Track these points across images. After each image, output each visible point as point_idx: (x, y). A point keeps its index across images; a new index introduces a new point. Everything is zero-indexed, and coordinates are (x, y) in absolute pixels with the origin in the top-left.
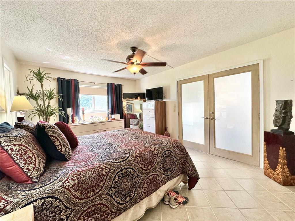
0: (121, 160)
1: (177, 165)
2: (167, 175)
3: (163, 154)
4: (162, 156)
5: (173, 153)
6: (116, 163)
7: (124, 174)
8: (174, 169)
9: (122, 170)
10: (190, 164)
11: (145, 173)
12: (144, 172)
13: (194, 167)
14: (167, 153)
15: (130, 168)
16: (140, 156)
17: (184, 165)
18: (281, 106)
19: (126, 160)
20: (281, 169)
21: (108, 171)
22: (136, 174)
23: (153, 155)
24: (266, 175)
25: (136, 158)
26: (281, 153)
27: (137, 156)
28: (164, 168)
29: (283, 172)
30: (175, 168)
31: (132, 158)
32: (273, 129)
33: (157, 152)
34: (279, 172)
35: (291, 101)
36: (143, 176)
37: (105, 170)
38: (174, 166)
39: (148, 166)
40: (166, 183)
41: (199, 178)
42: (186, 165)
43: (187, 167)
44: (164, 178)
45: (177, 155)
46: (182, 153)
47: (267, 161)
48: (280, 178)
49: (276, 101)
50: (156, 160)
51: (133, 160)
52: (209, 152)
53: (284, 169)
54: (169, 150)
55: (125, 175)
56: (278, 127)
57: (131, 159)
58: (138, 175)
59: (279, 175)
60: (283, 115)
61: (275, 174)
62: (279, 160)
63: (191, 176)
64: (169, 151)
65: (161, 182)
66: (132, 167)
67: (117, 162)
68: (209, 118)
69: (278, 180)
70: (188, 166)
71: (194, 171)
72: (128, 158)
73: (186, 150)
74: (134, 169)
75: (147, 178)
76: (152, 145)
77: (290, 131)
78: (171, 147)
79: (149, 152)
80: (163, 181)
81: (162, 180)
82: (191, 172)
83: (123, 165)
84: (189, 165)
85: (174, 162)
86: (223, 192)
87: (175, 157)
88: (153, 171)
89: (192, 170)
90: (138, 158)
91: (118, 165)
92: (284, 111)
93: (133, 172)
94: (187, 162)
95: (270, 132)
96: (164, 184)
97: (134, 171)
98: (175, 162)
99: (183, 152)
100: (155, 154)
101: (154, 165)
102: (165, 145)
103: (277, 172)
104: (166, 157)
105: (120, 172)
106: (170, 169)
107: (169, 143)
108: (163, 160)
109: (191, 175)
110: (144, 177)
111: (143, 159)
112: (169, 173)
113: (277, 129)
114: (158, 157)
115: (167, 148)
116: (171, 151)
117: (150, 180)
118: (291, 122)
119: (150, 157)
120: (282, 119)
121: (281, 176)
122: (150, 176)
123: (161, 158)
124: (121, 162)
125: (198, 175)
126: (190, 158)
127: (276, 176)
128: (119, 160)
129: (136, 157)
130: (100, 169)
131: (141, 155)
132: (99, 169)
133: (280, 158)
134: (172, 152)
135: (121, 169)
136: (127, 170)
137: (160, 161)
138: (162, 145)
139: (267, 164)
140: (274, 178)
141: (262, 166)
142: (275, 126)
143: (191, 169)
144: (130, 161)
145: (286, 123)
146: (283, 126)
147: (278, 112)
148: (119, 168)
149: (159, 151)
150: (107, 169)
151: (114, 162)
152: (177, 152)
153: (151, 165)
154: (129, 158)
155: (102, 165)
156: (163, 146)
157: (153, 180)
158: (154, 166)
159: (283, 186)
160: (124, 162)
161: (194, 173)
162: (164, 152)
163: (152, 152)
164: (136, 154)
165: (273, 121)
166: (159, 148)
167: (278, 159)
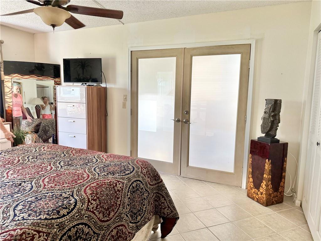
0: (64, 212)
1: (149, 202)
2: (135, 223)
3: (129, 188)
4: (128, 192)
5: (143, 185)
6: (55, 219)
7: (73, 237)
8: (145, 211)
9: (70, 230)
10: (166, 198)
11: (105, 227)
12: (103, 226)
13: (171, 202)
14: (134, 185)
15: (82, 224)
16: (95, 198)
17: (157, 202)
18: (271, 107)
19: (73, 209)
20: (265, 187)
21: (45, 239)
22: (92, 233)
23: (116, 192)
24: (249, 196)
25: (90, 203)
26: (266, 167)
27: (90, 199)
28: (131, 212)
29: (266, 190)
30: (146, 208)
31: (83, 204)
32: (260, 137)
33: (120, 185)
34: (263, 191)
35: (281, 101)
36: (102, 232)
37: (39, 238)
38: (144, 205)
39: (110, 213)
40: (135, 235)
41: (179, 218)
42: (159, 200)
43: (162, 203)
44: (132, 227)
45: (149, 185)
46: (154, 182)
47: (252, 179)
48: (263, 198)
49: (266, 100)
50: (120, 201)
51: (85, 208)
52: (179, 175)
53: (268, 186)
54: (138, 179)
55: (75, 237)
56: (265, 134)
57: (82, 206)
58: (94, 233)
59: (263, 194)
60: (272, 119)
61: (259, 194)
62: (265, 176)
63: (168, 217)
64: (137, 181)
65: (128, 236)
66: (85, 220)
67: (58, 218)
68: (181, 120)
69: (261, 201)
70: (163, 201)
71: (171, 208)
72: (75, 206)
73: (159, 176)
74: (88, 223)
75: (109, 235)
76: (108, 174)
77: (276, 139)
78: (139, 173)
79: (108, 189)
80: (131, 233)
81: (129, 233)
82: (168, 210)
83: (70, 221)
84: (165, 200)
85: (144, 198)
86: (206, 230)
87: (146, 190)
88: (117, 219)
89: (169, 207)
90: (92, 202)
91: (61, 222)
92: (273, 114)
93: (86, 230)
94: (161, 195)
95: (257, 140)
96: (132, 238)
97: (89, 227)
98: (146, 197)
99: (155, 180)
100: (118, 190)
101: (118, 209)
102: (131, 173)
103: (261, 191)
104: (134, 192)
105: (66, 235)
106: (139, 211)
107: (135, 168)
108: (129, 198)
109: (168, 215)
110: (104, 234)
111: (100, 204)
112: (139, 218)
113: (264, 136)
114: (123, 194)
115: (134, 177)
116: (140, 181)
117: (113, 236)
118: (278, 127)
119: (112, 197)
120: (270, 124)
121: (264, 195)
122: (112, 231)
123: (128, 195)
124: (64, 216)
125: (178, 214)
126: (166, 188)
127: (260, 195)
128: (58, 212)
129: (89, 201)
130: (28, 237)
131: (96, 196)
132: (26, 238)
133: (265, 174)
134: (142, 182)
135: (67, 229)
136: (77, 228)
137: (126, 201)
138: (127, 172)
139: (251, 182)
140: (257, 199)
141: (244, 186)
142: (263, 132)
143: (168, 205)
144: (79, 211)
145: (274, 129)
146: (271, 133)
147: (267, 114)
148: (64, 228)
149: (123, 183)
150: (41, 234)
151: (53, 219)
152: (148, 181)
153: (113, 211)
154: (77, 206)
155: (29, 229)
156: (128, 174)
157: (117, 235)
158: (117, 211)
159: (266, 206)
160: (70, 215)
161: (172, 212)
162: (131, 185)
163: (114, 187)
164: (87, 196)
165: (261, 126)
166: (123, 179)
167: (264, 174)
